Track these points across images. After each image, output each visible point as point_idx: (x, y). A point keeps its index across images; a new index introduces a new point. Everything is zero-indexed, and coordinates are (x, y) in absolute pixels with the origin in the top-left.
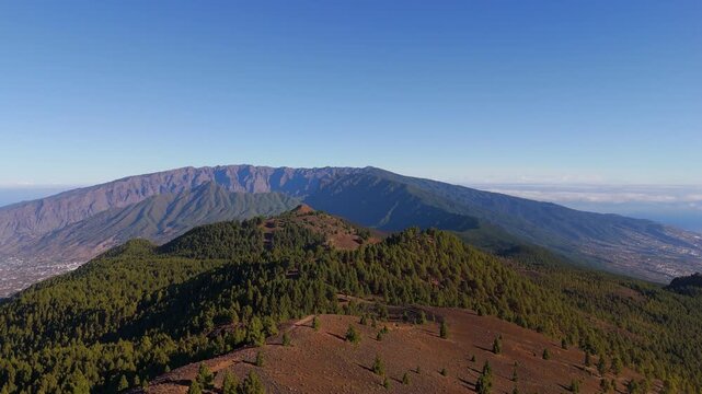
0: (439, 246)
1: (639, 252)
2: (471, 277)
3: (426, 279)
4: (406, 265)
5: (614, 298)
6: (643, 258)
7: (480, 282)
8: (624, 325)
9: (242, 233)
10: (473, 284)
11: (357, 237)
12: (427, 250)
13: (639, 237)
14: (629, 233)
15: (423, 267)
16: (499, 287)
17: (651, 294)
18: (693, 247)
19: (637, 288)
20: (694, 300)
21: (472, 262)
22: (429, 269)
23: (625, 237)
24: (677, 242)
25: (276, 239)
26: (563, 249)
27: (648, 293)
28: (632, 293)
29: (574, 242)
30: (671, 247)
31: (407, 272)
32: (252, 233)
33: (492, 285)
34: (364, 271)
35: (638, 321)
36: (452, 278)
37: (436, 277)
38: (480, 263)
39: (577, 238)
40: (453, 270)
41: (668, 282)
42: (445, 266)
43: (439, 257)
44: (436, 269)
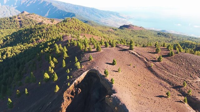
0: (76, 22)
1: (114, 21)
2: (83, 28)
3: (75, 29)
4: (70, 26)
5: (109, 31)
6: (115, 22)
7: (85, 29)
8: (110, 36)
9: (11, 21)
10: (84, 29)
11: (51, 21)
12: (74, 23)
13: (114, 17)
14: (112, 16)
15: (74, 26)
16: (89, 29)
17: (116, 30)
18: (125, 18)
19: (113, 29)
20: (123, 30)
21: (83, 25)
22: (75, 27)
23: (111, 17)
24: (123, 18)
25: (23, 22)
26: (97, 21)
27: (115, 30)
28: (112, 30)
29: (100, 19)
30: (121, 19)
31: (71, 28)
32: (14, 21)
33: (87, 29)
34: (62, 28)
35: (113, 35)
36: (80, 28)
37: (77, 28)
38: (84, 25)
39: (100, 18)
40: (80, 27)
41: (119, 27)
42: (78, 26)
43: (76, 24)
44: (77, 27)
